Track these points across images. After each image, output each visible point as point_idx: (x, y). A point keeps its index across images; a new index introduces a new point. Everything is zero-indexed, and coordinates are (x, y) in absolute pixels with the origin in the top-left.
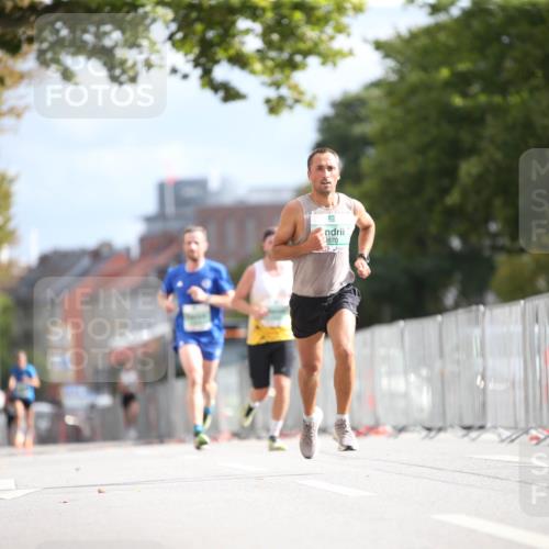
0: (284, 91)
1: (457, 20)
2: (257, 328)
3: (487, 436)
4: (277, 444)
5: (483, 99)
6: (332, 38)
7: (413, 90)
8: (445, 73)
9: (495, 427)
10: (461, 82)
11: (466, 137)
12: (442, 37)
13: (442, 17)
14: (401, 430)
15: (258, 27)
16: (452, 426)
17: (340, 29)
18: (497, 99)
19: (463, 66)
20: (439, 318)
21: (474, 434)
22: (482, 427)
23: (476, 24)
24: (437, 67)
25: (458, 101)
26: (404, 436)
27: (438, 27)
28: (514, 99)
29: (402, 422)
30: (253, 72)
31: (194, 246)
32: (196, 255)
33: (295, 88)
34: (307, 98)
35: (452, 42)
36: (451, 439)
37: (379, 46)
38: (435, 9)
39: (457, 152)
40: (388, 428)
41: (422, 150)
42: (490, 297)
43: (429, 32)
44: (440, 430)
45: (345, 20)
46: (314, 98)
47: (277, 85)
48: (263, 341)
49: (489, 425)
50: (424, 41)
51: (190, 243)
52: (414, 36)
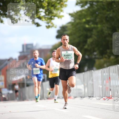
0: (50, 24)
1: (87, 9)
2: (51, 74)
3: (94, 99)
4: (56, 101)
5: (92, 26)
6: (60, 13)
7: (77, 24)
8: (84, 20)
9: (96, 97)
10: (88, 22)
11: (89, 34)
12: (83, 12)
13: (83, 8)
14: (75, 97)
15: (44, 11)
16: (86, 96)
17: (62, 11)
18: (95, 26)
19: (88, 19)
20: (83, 73)
21: (91, 98)
22: (93, 97)
23: (91, 10)
24: (82, 19)
25: (87, 26)
26: (76, 99)
27: (83, 10)
28: (99, 26)
29: (75, 96)
30: (42, 20)
31: (36, 54)
32: (36, 56)
33: (52, 23)
34: (55, 26)
35: (86, 13)
36: (86, 99)
37: (70, 14)
38: (82, 6)
39: (87, 37)
40: (73, 97)
41: (79, 37)
42: (94, 68)
43: (81, 11)
44: (84, 97)
45: (63, 9)
46: (56, 25)
47: (48, 23)
48: (53, 77)
49: (94, 96)
50: (80, 13)
51: (35, 54)
52: (78, 12)
